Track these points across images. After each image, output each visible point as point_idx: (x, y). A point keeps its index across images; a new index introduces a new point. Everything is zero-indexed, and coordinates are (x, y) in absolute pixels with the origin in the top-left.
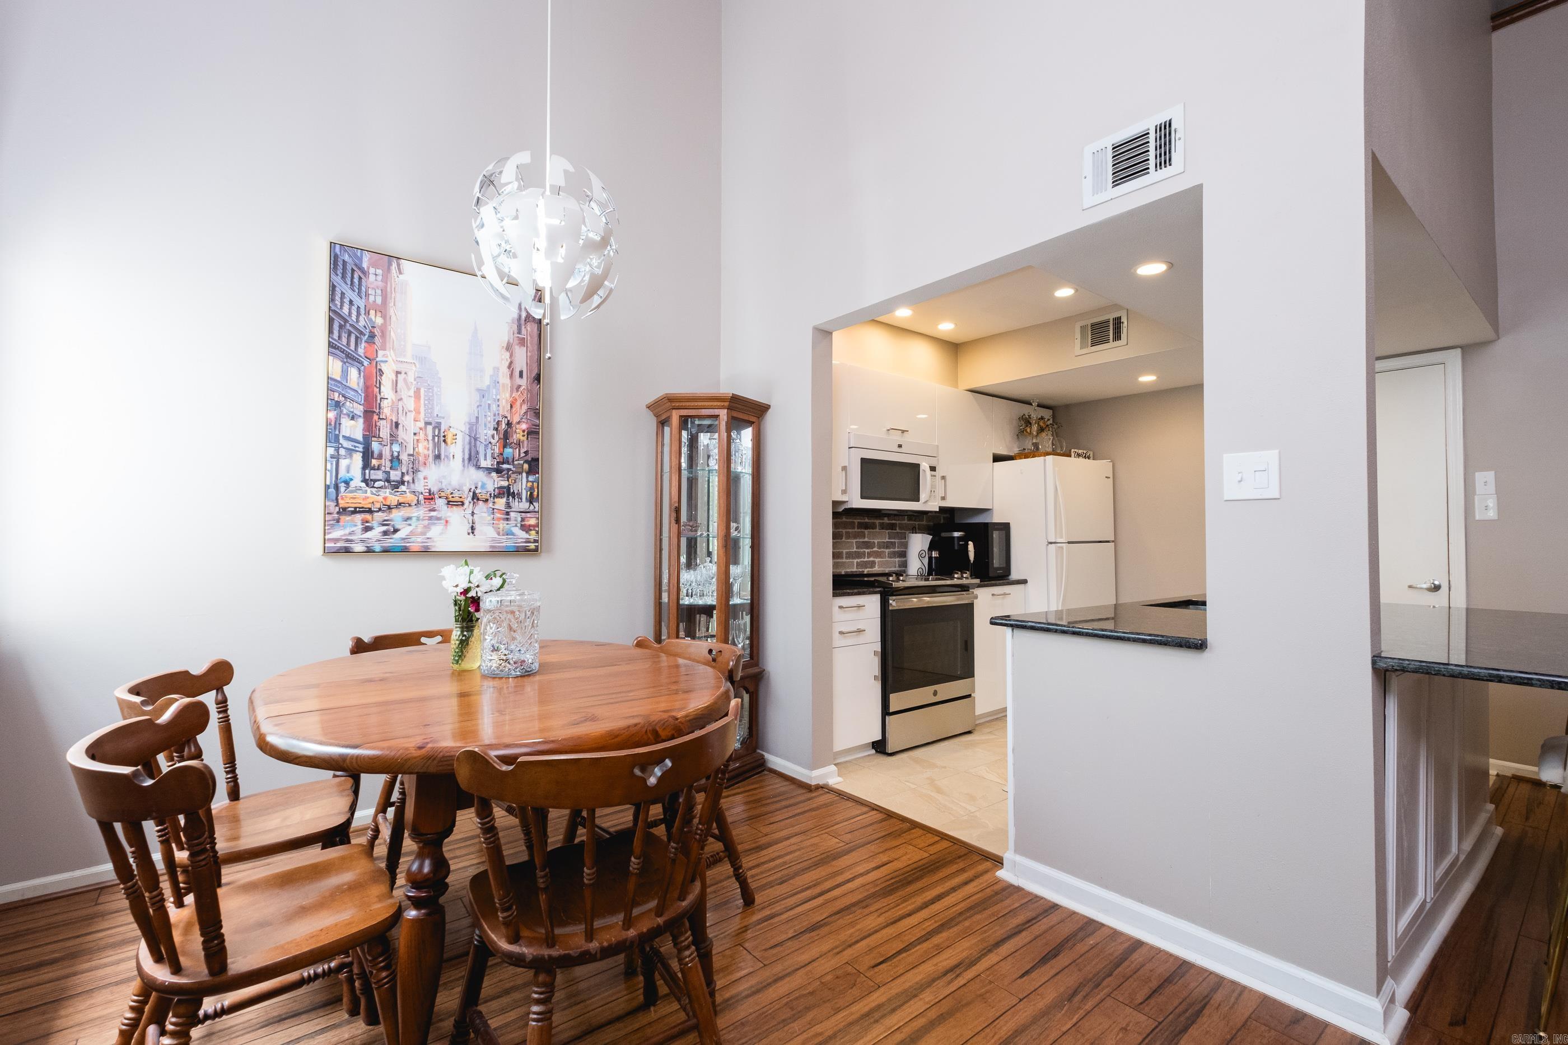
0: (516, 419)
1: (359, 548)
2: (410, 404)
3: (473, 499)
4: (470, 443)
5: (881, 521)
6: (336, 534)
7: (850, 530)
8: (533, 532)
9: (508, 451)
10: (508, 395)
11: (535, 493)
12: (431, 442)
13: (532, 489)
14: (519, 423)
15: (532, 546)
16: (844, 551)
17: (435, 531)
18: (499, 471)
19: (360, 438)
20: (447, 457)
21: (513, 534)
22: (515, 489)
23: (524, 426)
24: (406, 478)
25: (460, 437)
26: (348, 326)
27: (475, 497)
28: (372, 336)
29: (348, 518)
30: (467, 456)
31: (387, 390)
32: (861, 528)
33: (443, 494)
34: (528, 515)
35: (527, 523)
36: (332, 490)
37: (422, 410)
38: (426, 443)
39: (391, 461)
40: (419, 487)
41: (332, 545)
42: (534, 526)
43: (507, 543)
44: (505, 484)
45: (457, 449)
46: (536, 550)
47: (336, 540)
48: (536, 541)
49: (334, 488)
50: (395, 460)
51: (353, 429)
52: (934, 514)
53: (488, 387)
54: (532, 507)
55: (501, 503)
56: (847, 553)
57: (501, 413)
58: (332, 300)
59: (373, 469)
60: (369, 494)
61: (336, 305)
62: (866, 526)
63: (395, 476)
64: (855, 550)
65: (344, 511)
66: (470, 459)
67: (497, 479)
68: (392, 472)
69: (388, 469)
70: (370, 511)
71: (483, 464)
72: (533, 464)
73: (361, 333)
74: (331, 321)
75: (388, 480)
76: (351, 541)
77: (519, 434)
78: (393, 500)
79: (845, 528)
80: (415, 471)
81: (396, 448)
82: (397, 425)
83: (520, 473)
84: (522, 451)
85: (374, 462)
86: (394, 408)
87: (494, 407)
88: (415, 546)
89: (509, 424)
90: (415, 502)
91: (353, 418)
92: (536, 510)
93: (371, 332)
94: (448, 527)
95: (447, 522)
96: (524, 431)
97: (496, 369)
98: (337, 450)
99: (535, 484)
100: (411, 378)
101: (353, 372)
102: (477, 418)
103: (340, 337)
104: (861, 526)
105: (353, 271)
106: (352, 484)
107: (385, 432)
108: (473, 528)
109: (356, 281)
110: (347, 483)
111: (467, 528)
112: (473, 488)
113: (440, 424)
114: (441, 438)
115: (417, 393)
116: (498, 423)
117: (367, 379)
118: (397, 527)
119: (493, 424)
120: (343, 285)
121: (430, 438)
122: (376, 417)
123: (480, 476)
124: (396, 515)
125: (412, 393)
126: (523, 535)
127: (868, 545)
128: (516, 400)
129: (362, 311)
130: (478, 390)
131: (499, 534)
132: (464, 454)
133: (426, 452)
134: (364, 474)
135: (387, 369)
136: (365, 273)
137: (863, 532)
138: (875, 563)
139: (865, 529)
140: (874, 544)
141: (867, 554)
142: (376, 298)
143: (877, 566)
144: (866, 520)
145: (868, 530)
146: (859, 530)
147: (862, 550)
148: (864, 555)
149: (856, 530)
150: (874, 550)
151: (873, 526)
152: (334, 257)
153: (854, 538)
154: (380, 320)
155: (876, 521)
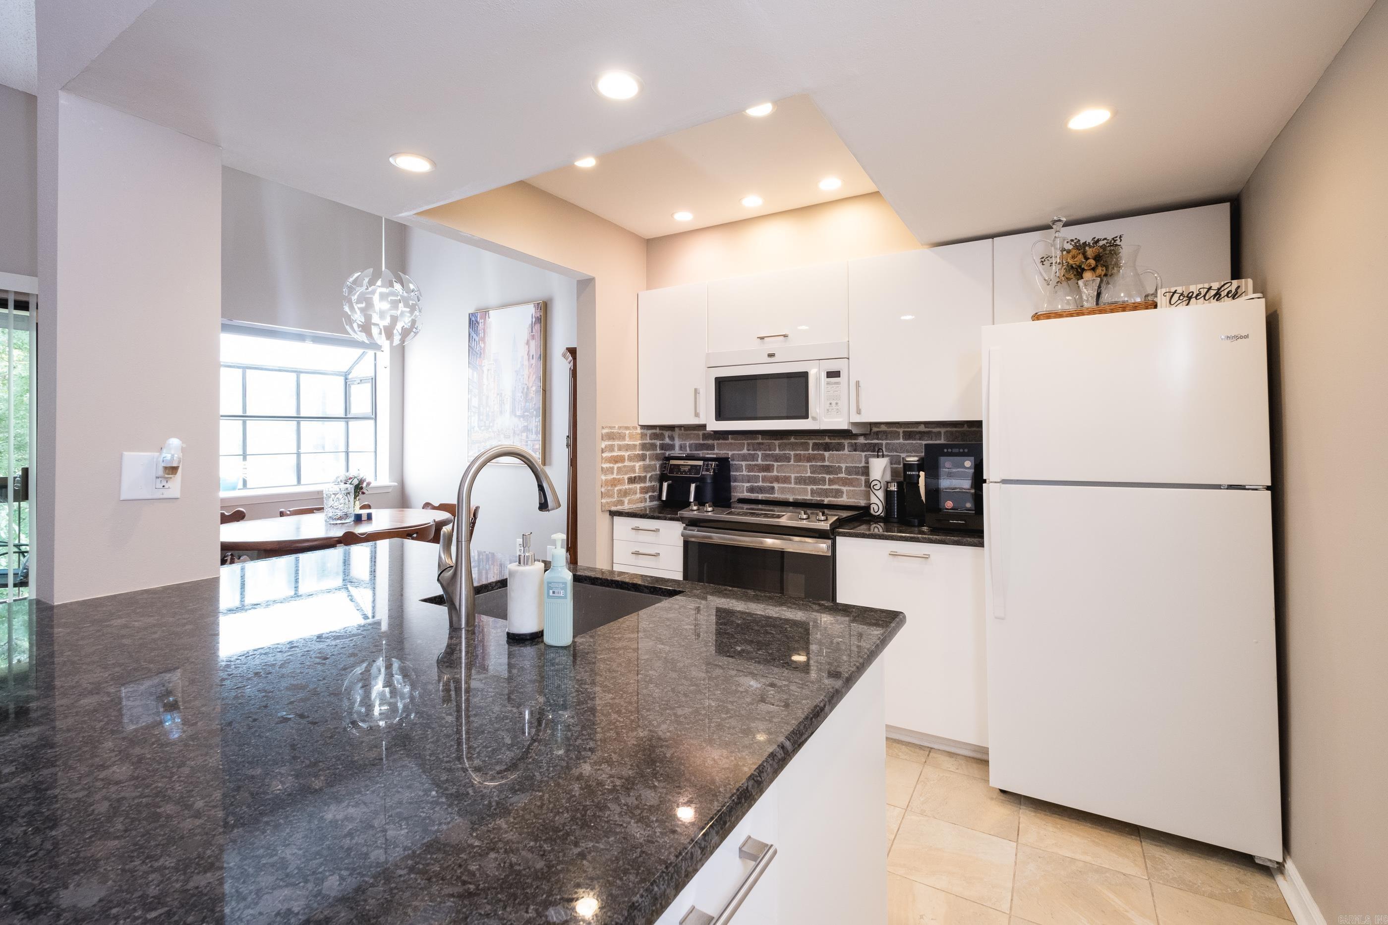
0: (530, 385)
2: (492, 385)
4: (513, 403)
5: (853, 441)
7: (802, 452)
8: (538, 453)
9: (528, 404)
10: (527, 371)
12: (499, 404)
14: (532, 387)
16: (793, 476)
18: (523, 416)
19: (477, 406)
20: (504, 411)
22: (530, 427)
23: (534, 388)
24: (492, 424)
25: (509, 400)
26: (473, 352)
28: (481, 354)
29: (475, 446)
30: (511, 410)
31: (485, 381)
32: (818, 449)
33: (503, 432)
34: (536, 442)
35: (536, 447)
37: (496, 389)
38: (497, 405)
39: (486, 416)
40: (495, 429)
42: (538, 449)
44: (526, 424)
45: (508, 407)
49: (470, 431)
50: (488, 415)
51: (475, 402)
52: (966, 428)
54: (538, 438)
55: (524, 434)
56: (796, 478)
58: (469, 341)
59: (481, 421)
60: (480, 434)
61: (470, 343)
62: (827, 447)
63: (488, 423)
64: (809, 474)
65: (474, 442)
66: (512, 412)
67: (523, 422)
68: (486, 422)
69: (485, 420)
70: (480, 442)
71: (518, 413)
73: (477, 353)
74: (469, 351)
75: (486, 426)
77: (532, 394)
78: (487, 436)
79: (793, 450)
80: (494, 421)
81: (488, 409)
82: (488, 397)
83: (533, 417)
84: (533, 404)
85: (481, 417)
86: (487, 389)
87: (521, 380)
89: (528, 388)
90: (494, 437)
91: (475, 397)
93: (480, 351)
96: (534, 392)
97: (523, 357)
98: (471, 413)
100: (492, 372)
101: (475, 373)
102: (515, 387)
103: (471, 358)
104: (816, 446)
105: (475, 324)
107: (484, 402)
109: (476, 328)
110: (474, 429)
113: (501, 394)
114: (502, 402)
115: (495, 379)
116: (523, 389)
117: (479, 376)
119: (521, 390)
120: (472, 332)
121: (498, 402)
122: (482, 395)
124: (488, 443)
125: (493, 380)
127: (828, 470)
128: (530, 373)
129: (477, 343)
130: (516, 371)
134: (478, 424)
135: (485, 369)
136: (478, 323)
137: (821, 455)
138: (842, 492)
139: (826, 451)
140: (840, 468)
141: (829, 480)
142: (482, 335)
143: (845, 496)
144: (827, 440)
145: (831, 452)
146: (815, 452)
147: (820, 476)
148: (823, 481)
149: (810, 452)
150: (839, 475)
151: (840, 447)
152: (470, 319)
153: (808, 461)
154: (482, 345)
155: (843, 441)
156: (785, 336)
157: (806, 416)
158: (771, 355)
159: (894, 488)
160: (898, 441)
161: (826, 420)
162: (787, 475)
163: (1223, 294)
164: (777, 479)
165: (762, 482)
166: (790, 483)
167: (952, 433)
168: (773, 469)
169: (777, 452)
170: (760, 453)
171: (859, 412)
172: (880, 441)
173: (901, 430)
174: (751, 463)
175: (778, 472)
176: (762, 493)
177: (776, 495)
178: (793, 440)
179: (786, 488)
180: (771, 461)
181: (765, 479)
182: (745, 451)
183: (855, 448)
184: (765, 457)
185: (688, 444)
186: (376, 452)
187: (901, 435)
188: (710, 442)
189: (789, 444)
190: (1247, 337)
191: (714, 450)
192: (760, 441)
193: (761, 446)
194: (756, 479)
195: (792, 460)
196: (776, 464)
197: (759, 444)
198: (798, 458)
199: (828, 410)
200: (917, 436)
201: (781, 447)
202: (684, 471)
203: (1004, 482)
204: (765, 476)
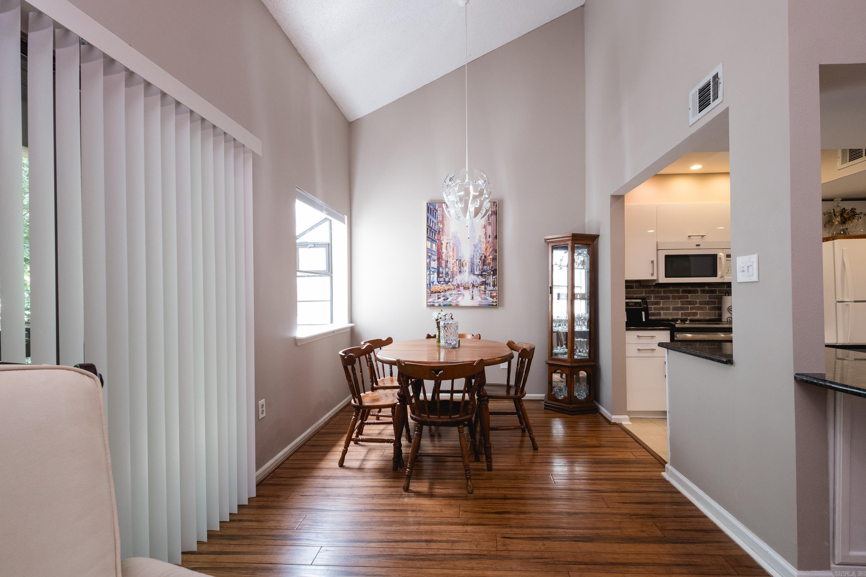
0: (488, 254)
1: (437, 305)
2: (451, 254)
3: (472, 286)
4: (471, 266)
5: (703, 289)
6: (430, 300)
7: (676, 295)
8: (495, 299)
9: (485, 267)
10: (485, 245)
11: (496, 283)
12: (458, 266)
13: (494, 282)
14: (489, 256)
15: (495, 304)
16: (671, 306)
17: (460, 299)
18: (482, 275)
19: (436, 267)
20: (463, 271)
21: (487, 299)
22: (488, 282)
23: (491, 257)
24: (451, 280)
25: (468, 264)
26: (432, 230)
27: (473, 286)
28: (439, 232)
29: (433, 295)
30: (470, 271)
31: (444, 250)
33: (462, 285)
34: (493, 292)
35: (493, 295)
36: (429, 285)
37: (455, 256)
38: (456, 267)
39: (446, 274)
40: (454, 283)
41: (429, 304)
42: (495, 296)
43: (485, 302)
44: (484, 280)
45: (467, 268)
46: (496, 305)
47: (430, 302)
48: (496, 302)
49: (430, 284)
50: (447, 274)
51: (434, 264)
53: (478, 243)
54: (494, 288)
55: (483, 287)
56: (673, 308)
57: (482, 253)
58: (428, 222)
59: (440, 277)
60: (439, 286)
61: (429, 224)
62: (689, 292)
63: (447, 279)
64: (680, 305)
65: (432, 292)
66: (471, 272)
67: (480, 278)
68: (446, 278)
69: (445, 277)
70: (440, 292)
71: (476, 273)
72: (495, 271)
73: (436, 231)
74: (427, 229)
75: (445, 281)
76: (434, 302)
77: (489, 261)
78: (446, 288)
80: (453, 277)
81: (447, 270)
82: (447, 261)
83: (490, 275)
84: (490, 267)
85: (441, 275)
86: (446, 256)
87: (480, 251)
88: (453, 304)
89: (485, 257)
90: (453, 288)
91: (434, 261)
92: (496, 289)
93: (439, 230)
94: (464, 297)
95: (464, 295)
96: (491, 259)
97: (480, 236)
98: (430, 272)
99: (496, 279)
100: (451, 245)
101: (434, 245)
102: (474, 256)
103: (430, 234)
104: (684, 292)
105: (433, 211)
106: (434, 283)
107: (443, 265)
108: (473, 297)
109: (434, 214)
110: (433, 283)
111: (470, 297)
112: (473, 282)
113: (461, 259)
114: (461, 265)
115: (453, 249)
116: (481, 257)
117: (438, 247)
118: (448, 297)
119: (479, 257)
120: (431, 216)
121: (458, 265)
122: (441, 260)
123: (474, 278)
124: (448, 293)
125: (452, 250)
126: (491, 299)
127: (690, 303)
128: (488, 247)
129: (436, 224)
130: (474, 245)
131: (482, 299)
132: (469, 270)
133: (457, 270)
134: (438, 280)
135: (444, 242)
136: (437, 211)
137: (686, 295)
139: (689, 294)
140: (696, 302)
141: (690, 308)
142: (440, 218)
143: (698, 315)
144: (689, 288)
145: (691, 294)
146: (683, 294)
147: (686, 306)
148: (687, 308)
149: (681, 294)
150: (696, 305)
151: (696, 292)
152: (428, 208)
153: (679, 299)
154: (441, 226)
155: (698, 289)
156: (705, 236)
158: (698, 245)
160: (724, 289)
161: (726, 278)
162: (668, 306)
164: (662, 309)
165: (654, 310)
166: (670, 310)
168: (660, 304)
169: (662, 294)
170: (652, 296)
172: (715, 289)
175: (663, 305)
177: (662, 317)
178: (671, 288)
180: (658, 299)
183: (703, 292)
186: (332, 301)
192: (652, 289)
195: (671, 299)
196: (661, 301)
198: (674, 298)
199: (727, 273)
201: (665, 292)
202: (632, 305)
204: (655, 307)
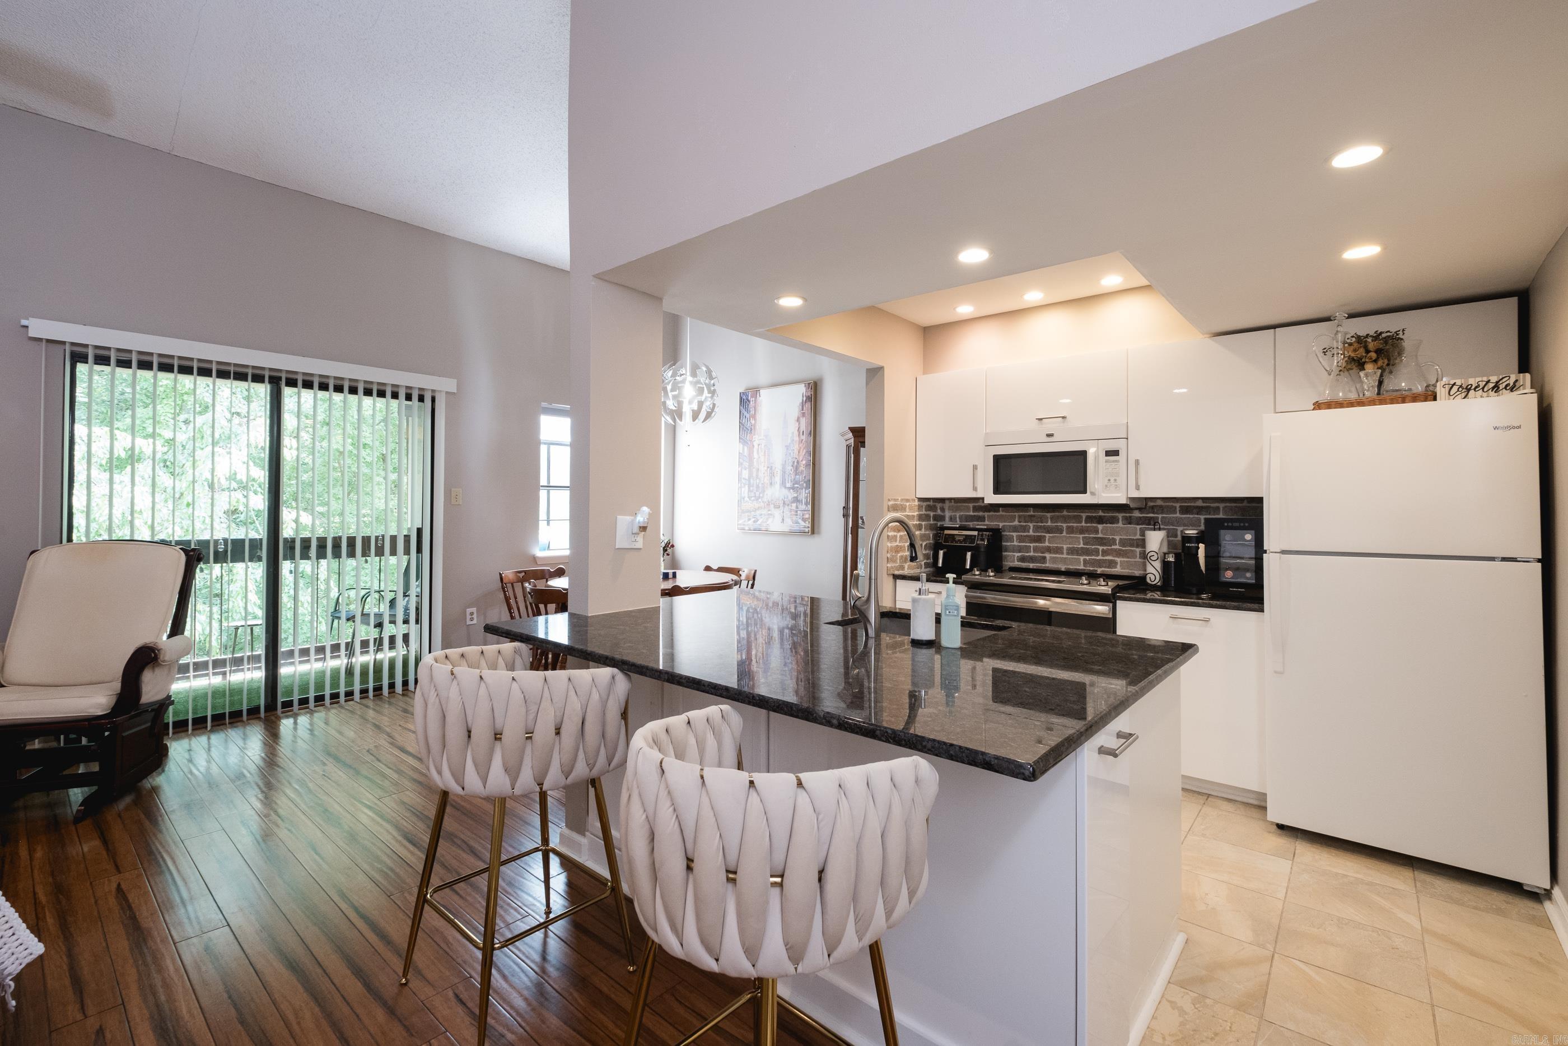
0: (800, 459)
1: (747, 528)
2: (762, 459)
4: (783, 475)
5: (1128, 515)
6: (740, 522)
7: (1075, 525)
8: (807, 522)
9: (798, 477)
10: (797, 446)
11: (809, 500)
12: (769, 476)
14: (802, 461)
15: (807, 530)
16: (1065, 547)
17: (770, 521)
18: (793, 488)
19: (747, 478)
20: (774, 483)
21: (799, 523)
22: (800, 498)
23: (804, 462)
24: (761, 495)
25: (779, 472)
26: (744, 428)
27: (784, 503)
28: (751, 430)
29: (744, 515)
30: (781, 482)
31: (755, 455)
32: (1092, 522)
33: (773, 502)
34: (805, 512)
35: (805, 517)
36: (740, 502)
37: (766, 462)
38: (767, 477)
39: (756, 487)
40: (765, 499)
41: (740, 527)
42: (807, 519)
43: (796, 528)
44: (796, 495)
45: (778, 479)
46: (812, 532)
47: (740, 524)
48: (808, 527)
50: (758, 487)
51: (745, 474)
52: (1245, 504)
53: (790, 443)
54: (807, 508)
55: (794, 505)
56: (1068, 549)
57: (794, 456)
58: (740, 418)
59: (751, 492)
60: (750, 504)
61: (741, 420)
62: (1101, 520)
64: (1082, 545)
65: (743, 512)
66: (782, 484)
67: (792, 492)
68: (757, 493)
69: (755, 491)
70: (750, 511)
71: (788, 485)
72: (808, 483)
73: (748, 430)
74: (740, 426)
75: (755, 496)
76: (745, 525)
77: (802, 467)
78: (757, 505)
79: (1065, 522)
80: (764, 491)
81: (758, 481)
82: (758, 469)
83: (802, 489)
84: (803, 476)
85: (751, 488)
86: (758, 463)
87: (791, 455)
88: (763, 528)
89: (798, 462)
90: (764, 506)
91: (745, 470)
92: (809, 509)
93: (751, 428)
94: (775, 519)
95: (774, 516)
96: (804, 465)
97: (793, 433)
98: (741, 484)
99: (809, 495)
100: (763, 446)
101: (746, 448)
102: (785, 461)
103: (742, 434)
104: (1089, 519)
105: (746, 402)
107: (754, 474)
108: (783, 520)
109: (747, 406)
110: (744, 498)
111: (781, 520)
112: (784, 499)
113: (772, 466)
114: (772, 475)
115: (765, 453)
116: (794, 462)
117: (750, 450)
118: (758, 519)
119: (791, 463)
120: (743, 409)
121: (769, 474)
122: (752, 467)
123: (785, 492)
124: (758, 512)
125: (763, 454)
126: (803, 523)
127: (1102, 541)
128: (801, 448)
129: (748, 420)
130: (786, 446)
131: (793, 523)
133: (767, 482)
134: (748, 494)
135: (755, 444)
136: (749, 401)
137: (1095, 527)
138: (1116, 563)
139: (1099, 523)
140: (1114, 540)
141: (1102, 552)
142: (752, 412)
143: (1118, 566)
144: (1101, 513)
145: (1104, 525)
146: (1088, 525)
147: (1093, 547)
148: (1096, 552)
149: (1083, 524)
150: (1113, 547)
151: (1113, 520)
152: (741, 398)
153: (1081, 533)
154: (753, 422)
155: (1117, 514)
156: (1064, 418)
157: (1084, 492)
158: (1049, 435)
159: (1171, 558)
160: (1175, 516)
161: (1104, 495)
162: (1059, 545)
163: (1501, 387)
164: (1049, 550)
165: (1034, 552)
166: (1062, 553)
167: (1231, 508)
168: (1045, 540)
169: (1049, 524)
170: (1031, 525)
171: (1138, 488)
172: (1156, 515)
173: (1178, 505)
174: (1022, 534)
175: (1049, 543)
176: (1033, 563)
177: (1047, 565)
178: (1065, 513)
179: (1057, 558)
180: (1042, 532)
181: (1036, 550)
182: (1016, 523)
183: (1129, 521)
184: (1037, 529)
185: (958, 515)
187: (1178, 509)
188: (981, 514)
189: (1061, 516)
190: (1519, 427)
191: (984, 521)
192: (1032, 513)
193: (1033, 519)
194: (1027, 549)
195: (1064, 532)
196: (1047, 535)
197: (1032, 516)
198: (1071, 530)
199: (1106, 486)
200: (1195, 511)
201: (1053, 519)
202: (959, 540)
203: (1283, 552)
204: (1036, 546)
